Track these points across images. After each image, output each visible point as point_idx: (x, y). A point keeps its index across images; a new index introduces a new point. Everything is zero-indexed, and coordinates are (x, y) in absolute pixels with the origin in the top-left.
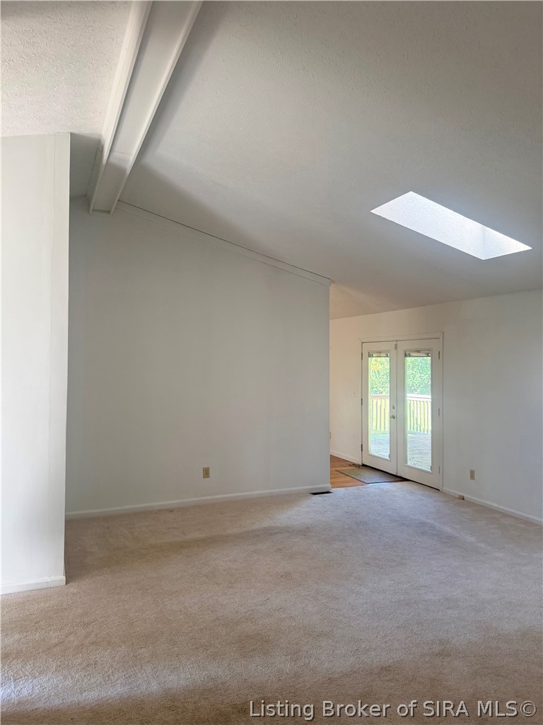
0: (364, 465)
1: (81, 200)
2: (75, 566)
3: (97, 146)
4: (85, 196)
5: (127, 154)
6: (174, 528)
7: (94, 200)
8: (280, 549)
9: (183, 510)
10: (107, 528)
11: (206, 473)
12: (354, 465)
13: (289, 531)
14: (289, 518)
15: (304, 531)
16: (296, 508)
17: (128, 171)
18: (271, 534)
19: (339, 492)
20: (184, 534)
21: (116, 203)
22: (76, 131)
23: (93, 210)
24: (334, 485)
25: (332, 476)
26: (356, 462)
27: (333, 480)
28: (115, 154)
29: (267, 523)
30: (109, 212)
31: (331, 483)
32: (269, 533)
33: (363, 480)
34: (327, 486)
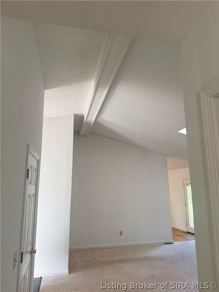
0: (188, 232)
1: (77, 133)
2: (72, 268)
3: (82, 117)
4: (78, 131)
5: (92, 119)
6: (109, 255)
7: (81, 133)
8: (150, 266)
9: (112, 248)
10: (84, 254)
11: (121, 233)
12: (184, 232)
13: (154, 259)
14: (155, 253)
15: (161, 259)
16: (158, 249)
17: (92, 124)
18: (147, 259)
19: (177, 243)
20: (113, 258)
21: (88, 133)
22: (75, 113)
23: (81, 136)
24: (175, 240)
25: (174, 237)
26: (185, 231)
27: (174, 238)
28: (88, 119)
29: (146, 255)
30: (86, 136)
31: (173, 239)
32: (146, 259)
33: (187, 239)
34: (172, 241)
